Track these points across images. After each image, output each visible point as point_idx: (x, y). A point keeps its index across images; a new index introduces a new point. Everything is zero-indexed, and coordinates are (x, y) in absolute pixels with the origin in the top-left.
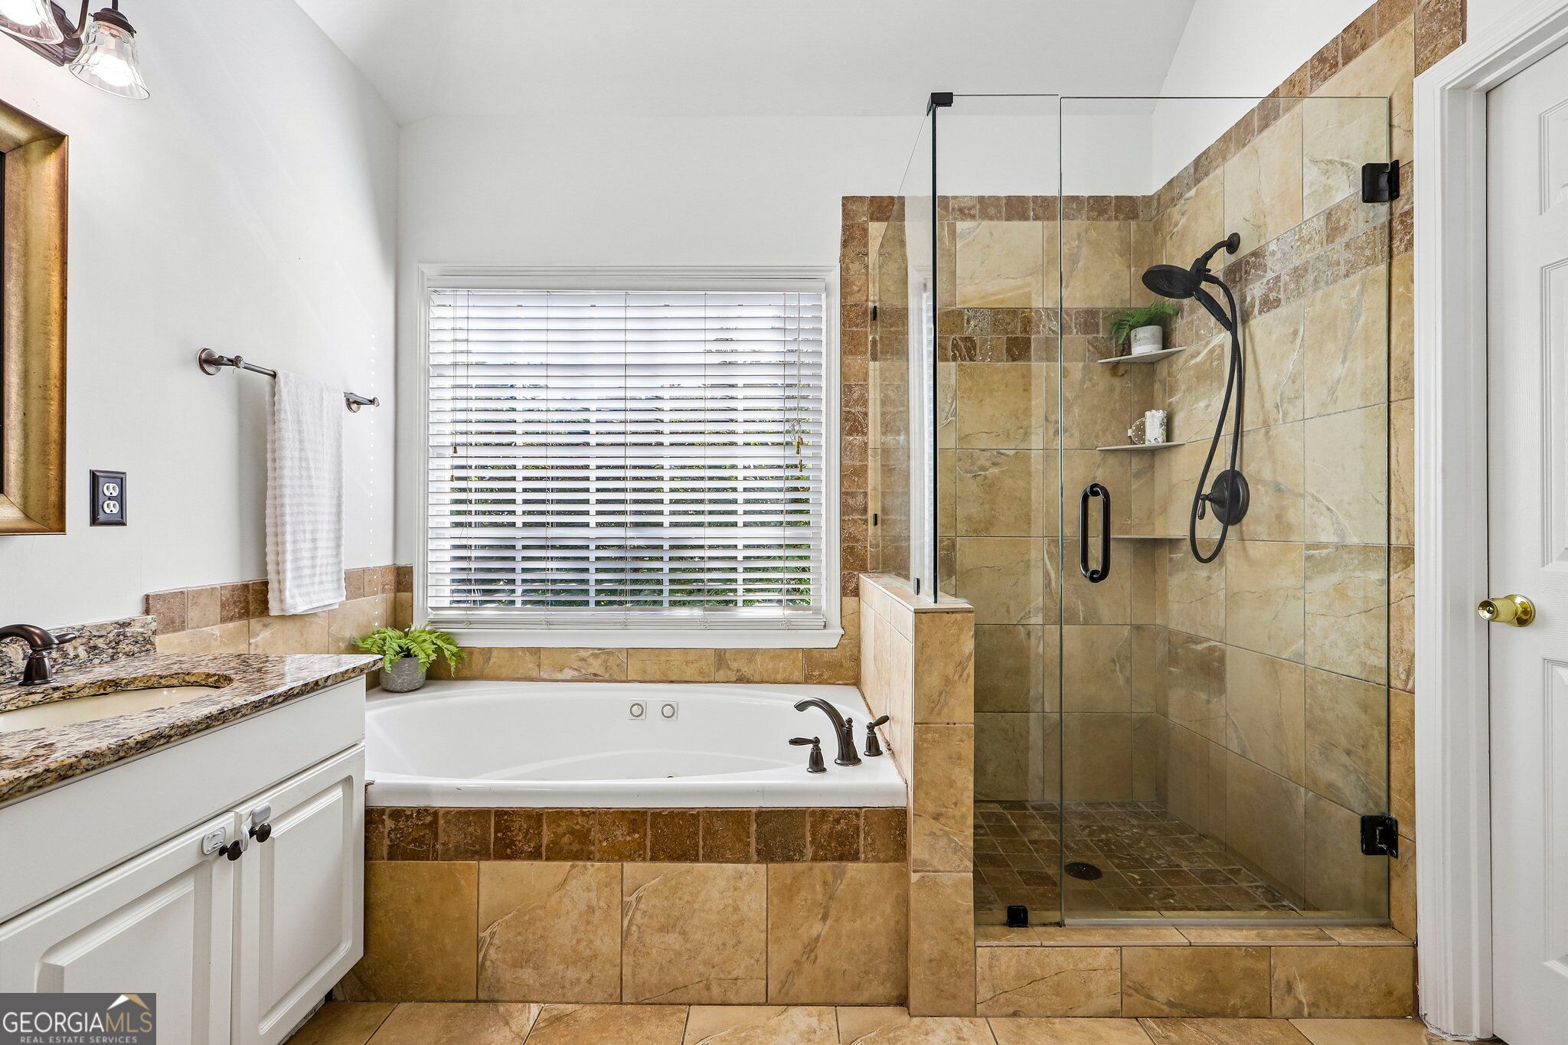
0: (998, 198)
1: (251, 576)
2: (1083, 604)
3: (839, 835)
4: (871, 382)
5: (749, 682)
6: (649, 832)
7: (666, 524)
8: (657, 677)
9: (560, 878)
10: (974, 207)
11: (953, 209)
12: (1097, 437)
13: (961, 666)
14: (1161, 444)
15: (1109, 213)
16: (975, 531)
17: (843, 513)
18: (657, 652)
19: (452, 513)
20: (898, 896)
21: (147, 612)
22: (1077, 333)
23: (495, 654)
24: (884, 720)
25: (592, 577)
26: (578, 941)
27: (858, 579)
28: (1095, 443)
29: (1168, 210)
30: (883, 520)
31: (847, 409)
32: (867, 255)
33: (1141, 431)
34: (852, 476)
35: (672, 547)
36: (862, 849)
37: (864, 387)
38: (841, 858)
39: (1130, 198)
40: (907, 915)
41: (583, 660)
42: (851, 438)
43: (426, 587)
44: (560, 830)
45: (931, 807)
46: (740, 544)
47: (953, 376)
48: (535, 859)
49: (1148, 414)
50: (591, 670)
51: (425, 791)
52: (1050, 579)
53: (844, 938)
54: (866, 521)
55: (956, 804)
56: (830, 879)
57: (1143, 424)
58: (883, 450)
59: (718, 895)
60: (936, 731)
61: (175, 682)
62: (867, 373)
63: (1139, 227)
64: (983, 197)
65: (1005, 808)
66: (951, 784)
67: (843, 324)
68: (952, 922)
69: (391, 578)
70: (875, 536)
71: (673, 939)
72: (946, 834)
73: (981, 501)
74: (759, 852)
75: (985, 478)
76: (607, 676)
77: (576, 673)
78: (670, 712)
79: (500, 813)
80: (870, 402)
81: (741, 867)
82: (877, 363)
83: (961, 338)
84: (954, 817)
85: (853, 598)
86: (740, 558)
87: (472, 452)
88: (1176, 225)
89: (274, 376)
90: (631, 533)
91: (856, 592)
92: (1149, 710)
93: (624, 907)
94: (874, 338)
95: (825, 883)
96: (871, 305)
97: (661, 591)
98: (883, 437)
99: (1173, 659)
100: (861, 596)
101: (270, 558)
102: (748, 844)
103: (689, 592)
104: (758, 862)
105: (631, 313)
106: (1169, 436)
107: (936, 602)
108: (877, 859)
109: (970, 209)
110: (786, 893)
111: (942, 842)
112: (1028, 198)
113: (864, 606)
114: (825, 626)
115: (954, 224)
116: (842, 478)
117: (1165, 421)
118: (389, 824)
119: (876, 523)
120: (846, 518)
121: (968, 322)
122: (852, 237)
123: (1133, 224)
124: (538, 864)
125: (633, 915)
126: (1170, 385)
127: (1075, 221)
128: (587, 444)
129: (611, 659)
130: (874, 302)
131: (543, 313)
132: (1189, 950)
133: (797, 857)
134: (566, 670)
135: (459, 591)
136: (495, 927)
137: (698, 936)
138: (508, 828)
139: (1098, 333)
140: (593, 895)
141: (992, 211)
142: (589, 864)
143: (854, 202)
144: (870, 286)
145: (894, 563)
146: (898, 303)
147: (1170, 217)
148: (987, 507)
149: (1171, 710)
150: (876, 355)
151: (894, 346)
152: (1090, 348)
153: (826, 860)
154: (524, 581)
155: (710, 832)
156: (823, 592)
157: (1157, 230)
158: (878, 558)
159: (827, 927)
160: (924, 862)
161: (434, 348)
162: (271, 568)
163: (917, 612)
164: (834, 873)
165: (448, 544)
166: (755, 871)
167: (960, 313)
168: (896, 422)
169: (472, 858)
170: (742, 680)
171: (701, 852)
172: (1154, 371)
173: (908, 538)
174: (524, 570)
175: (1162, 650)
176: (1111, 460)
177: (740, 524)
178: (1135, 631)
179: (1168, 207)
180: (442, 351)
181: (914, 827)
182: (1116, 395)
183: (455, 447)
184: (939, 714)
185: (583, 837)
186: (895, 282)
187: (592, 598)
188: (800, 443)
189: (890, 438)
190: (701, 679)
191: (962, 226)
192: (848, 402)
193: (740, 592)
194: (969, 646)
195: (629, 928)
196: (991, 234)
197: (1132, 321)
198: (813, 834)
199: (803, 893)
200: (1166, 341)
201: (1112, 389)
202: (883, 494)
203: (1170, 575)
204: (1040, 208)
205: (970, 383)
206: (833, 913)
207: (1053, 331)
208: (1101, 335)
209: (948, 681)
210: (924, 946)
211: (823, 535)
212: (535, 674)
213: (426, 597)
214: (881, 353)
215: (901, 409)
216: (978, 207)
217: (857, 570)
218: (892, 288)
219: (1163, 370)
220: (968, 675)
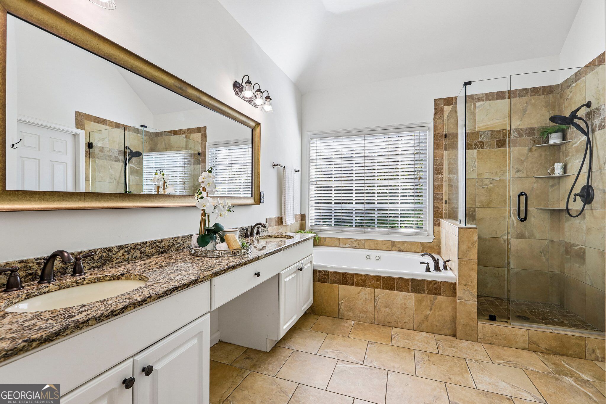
0: (493, 93)
1: (279, 216)
2: (528, 232)
3: (435, 288)
4: (444, 158)
5: (402, 251)
6: (381, 282)
7: (376, 203)
8: (374, 248)
9: (359, 291)
10: (483, 97)
11: (475, 99)
12: (534, 173)
13: (473, 244)
14: (561, 175)
15: (540, 93)
16: (483, 206)
17: (434, 200)
18: (373, 241)
19: (315, 200)
20: (453, 307)
21: (267, 222)
22: (526, 136)
23: (327, 239)
24: (449, 261)
25: (354, 218)
26: (363, 307)
27: (440, 221)
28: (533, 175)
29: (565, 90)
30: (448, 202)
31: (436, 167)
32: (443, 117)
33: (553, 170)
34: (437, 188)
35: (378, 210)
36: (442, 292)
37: (442, 160)
38: (436, 294)
39: (549, 86)
40: (456, 312)
41: (352, 242)
42: (437, 176)
43: (309, 220)
44: (359, 279)
45: (463, 282)
46: (399, 209)
47: (475, 154)
48: (352, 285)
49: (556, 164)
50: (354, 245)
51: (326, 267)
52: (514, 223)
53: (436, 316)
54: (442, 202)
55: (471, 282)
56: (432, 299)
57: (554, 168)
58: (449, 180)
59: (400, 300)
60: (465, 261)
61: (279, 237)
62: (443, 155)
63: (553, 96)
64: (487, 93)
65: (495, 299)
66: (470, 276)
67: (434, 140)
68: (470, 315)
69: (300, 217)
70: (446, 207)
71: (388, 310)
72: (469, 290)
73: (486, 196)
74: (412, 290)
75: (487, 188)
76: (359, 247)
77: (350, 246)
78: (378, 258)
79: (344, 274)
80: (444, 164)
81: (407, 293)
82: (447, 152)
83: (478, 142)
84: (471, 286)
85: (438, 227)
86: (399, 213)
87: (321, 183)
88: (568, 96)
89: (284, 167)
90: (366, 205)
91: (439, 225)
92: (557, 271)
93: (375, 300)
94: (446, 144)
95: (431, 300)
96: (444, 133)
97: (375, 223)
98: (449, 175)
99: (567, 252)
100: (441, 226)
101: (283, 211)
102: (409, 288)
103: (383, 223)
104: (411, 293)
105: (366, 141)
106: (565, 172)
107: (465, 226)
108: (446, 296)
109: (482, 98)
110: (420, 302)
111: (467, 292)
112: (505, 91)
113: (442, 229)
114: (428, 235)
115: (476, 104)
116: (434, 189)
117: (563, 166)
118: (318, 274)
119: (446, 203)
120: (436, 201)
121: (481, 136)
122: (438, 111)
123: (551, 96)
124: (353, 287)
125: (377, 302)
126: (566, 153)
127: (525, 97)
128: (353, 180)
129: (360, 242)
130: (446, 132)
131: (340, 143)
132: (554, 334)
133: (423, 292)
134: (347, 245)
135: (317, 221)
136: (342, 301)
137: (395, 310)
138: (346, 277)
139: (535, 136)
140: (367, 296)
141: (490, 98)
142: (366, 288)
143: (438, 100)
144: (444, 127)
145: (452, 216)
146: (454, 131)
147: (566, 93)
148: (488, 198)
149: (565, 271)
150: (446, 149)
151: (454, 146)
152: (531, 141)
153: (431, 294)
154: (335, 219)
155: (398, 283)
156: (427, 224)
157: (561, 96)
158: (447, 214)
159: (431, 312)
160: (461, 297)
161: (311, 155)
162: (283, 213)
163: (459, 228)
164: (433, 298)
165: (314, 208)
166: (411, 295)
167: (478, 133)
168: (453, 170)
169: (337, 284)
170: (400, 250)
171: (395, 288)
172: (560, 148)
173: (458, 208)
174: (335, 216)
175: (563, 249)
176: (540, 181)
177: (400, 203)
178: (551, 242)
179: (565, 89)
180: (313, 156)
181: (458, 288)
182: (543, 158)
183: (317, 181)
184: (466, 256)
185: (364, 281)
186: (453, 125)
187: (354, 224)
188: (420, 178)
189: (451, 176)
190: (387, 249)
191: (478, 104)
192: (436, 164)
193: (399, 224)
194: (476, 238)
195: (376, 305)
196: (490, 105)
197: (549, 131)
198: (427, 287)
199: (424, 302)
200: (564, 138)
201: (541, 156)
202: (449, 194)
203: (566, 222)
204: (510, 94)
205: (481, 156)
206: (433, 309)
207: (516, 137)
208: (536, 137)
209: (469, 247)
210: (461, 320)
211: (427, 207)
212: (338, 245)
213: (309, 223)
214: (448, 148)
215: (456, 166)
216: (485, 97)
217: (439, 218)
218: (452, 127)
219: (563, 148)
220: (476, 246)
